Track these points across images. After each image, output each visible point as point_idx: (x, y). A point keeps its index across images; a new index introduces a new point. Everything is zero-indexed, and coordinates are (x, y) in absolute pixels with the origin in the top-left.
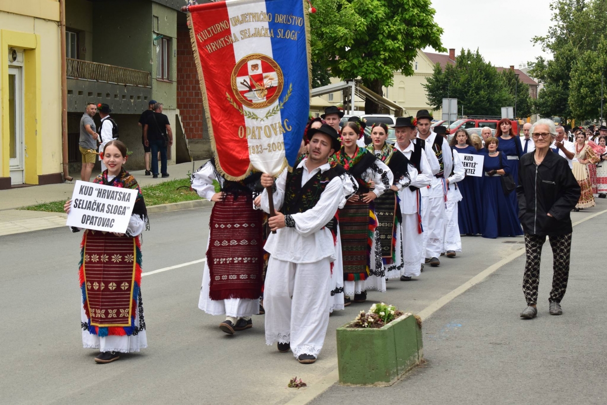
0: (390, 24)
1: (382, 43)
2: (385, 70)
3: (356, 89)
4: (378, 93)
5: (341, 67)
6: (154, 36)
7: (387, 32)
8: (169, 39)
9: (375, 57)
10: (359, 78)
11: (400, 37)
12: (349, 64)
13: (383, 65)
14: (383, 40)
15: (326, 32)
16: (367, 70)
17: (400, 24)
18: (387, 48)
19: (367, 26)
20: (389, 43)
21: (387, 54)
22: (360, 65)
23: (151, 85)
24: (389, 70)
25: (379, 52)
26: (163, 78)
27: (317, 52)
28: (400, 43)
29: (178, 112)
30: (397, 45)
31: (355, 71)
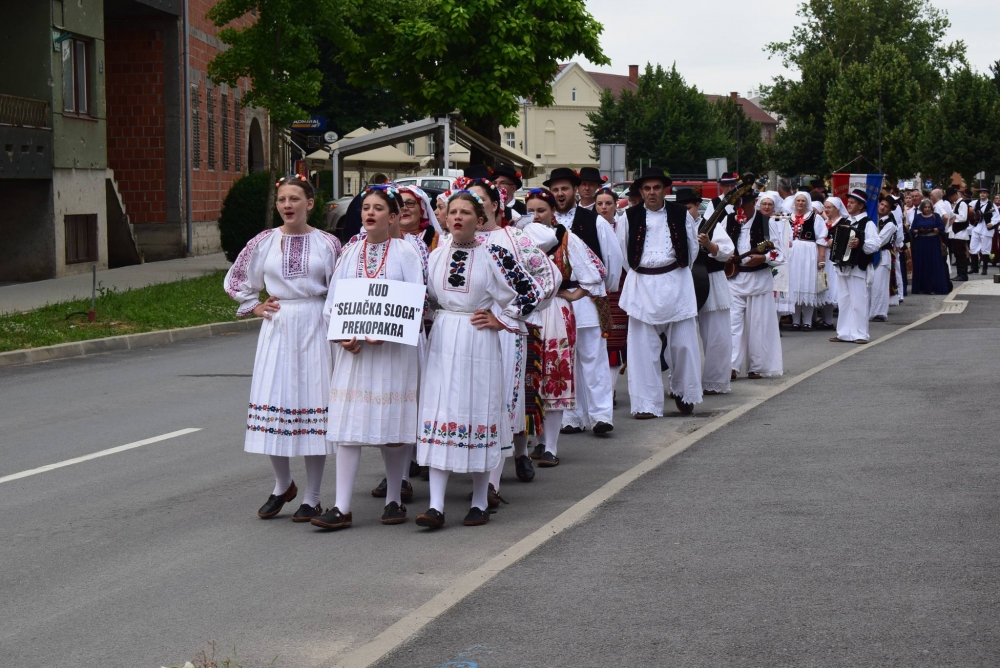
0: (509, 16)
1: (498, 50)
2: (504, 98)
3: (452, 130)
4: (491, 138)
5: (425, 93)
6: (56, 35)
7: (504, 30)
8: (90, 42)
9: (485, 75)
10: (457, 112)
11: (527, 39)
12: (440, 88)
13: (499, 90)
14: (500, 45)
15: (398, 34)
16: (471, 98)
17: (527, 17)
18: (506, 58)
19: (469, 21)
20: (509, 49)
21: (505, 70)
22: (459, 89)
23: (51, 125)
24: (511, 97)
25: (493, 65)
26: (77, 112)
27: (383, 67)
28: (528, 49)
29: (110, 174)
30: (523, 53)
31: (451, 100)
